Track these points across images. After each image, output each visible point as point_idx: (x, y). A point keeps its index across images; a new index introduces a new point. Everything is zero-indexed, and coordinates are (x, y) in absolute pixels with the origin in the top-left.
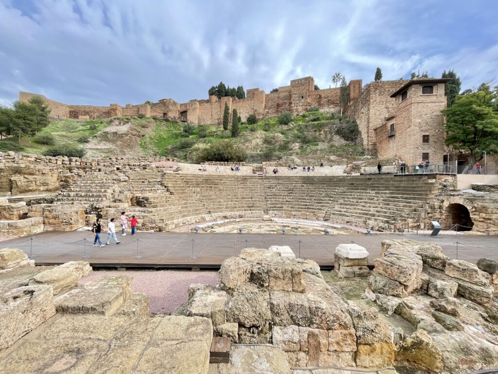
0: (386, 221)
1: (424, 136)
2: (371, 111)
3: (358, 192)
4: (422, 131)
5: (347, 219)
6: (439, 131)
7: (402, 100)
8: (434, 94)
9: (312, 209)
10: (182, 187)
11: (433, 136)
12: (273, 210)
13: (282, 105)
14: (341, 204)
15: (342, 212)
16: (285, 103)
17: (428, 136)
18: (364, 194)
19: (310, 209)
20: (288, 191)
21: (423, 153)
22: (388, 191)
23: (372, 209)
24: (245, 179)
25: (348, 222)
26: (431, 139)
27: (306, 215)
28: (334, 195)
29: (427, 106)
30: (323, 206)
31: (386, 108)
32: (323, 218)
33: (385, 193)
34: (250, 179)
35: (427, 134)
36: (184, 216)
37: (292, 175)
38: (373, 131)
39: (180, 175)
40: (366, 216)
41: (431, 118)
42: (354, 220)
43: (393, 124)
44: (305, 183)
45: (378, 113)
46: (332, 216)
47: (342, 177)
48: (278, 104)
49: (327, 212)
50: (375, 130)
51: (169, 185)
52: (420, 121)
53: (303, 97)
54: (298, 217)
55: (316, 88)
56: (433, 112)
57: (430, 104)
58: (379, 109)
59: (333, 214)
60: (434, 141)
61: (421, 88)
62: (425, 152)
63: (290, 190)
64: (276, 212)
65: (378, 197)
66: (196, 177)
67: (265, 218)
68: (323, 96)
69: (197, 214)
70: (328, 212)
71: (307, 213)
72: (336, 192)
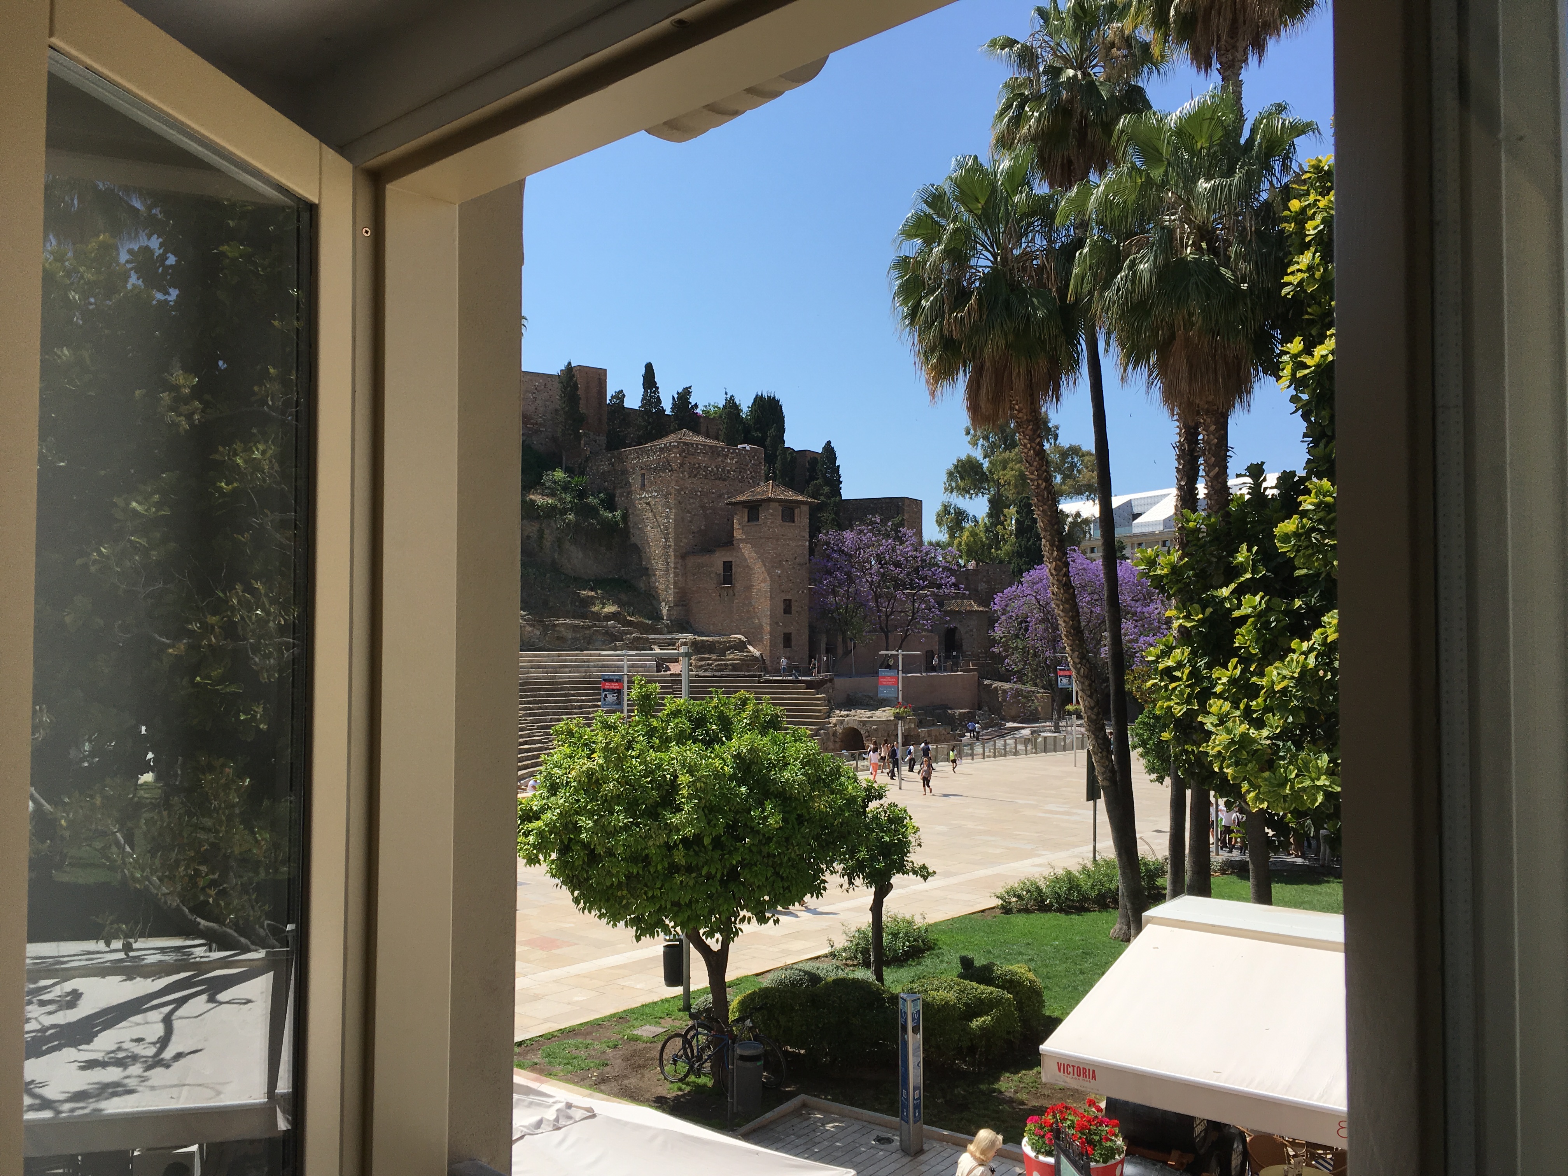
1: (785, 601)
2: (674, 510)
4: (783, 591)
6: (803, 592)
7: (749, 521)
8: (796, 524)
11: (796, 601)
17: (790, 601)
21: (784, 634)
26: (794, 608)
29: (788, 545)
35: (788, 597)
38: (680, 561)
41: (794, 568)
43: (730, 562)
50: (683, 557)
52: (779, 572)
56: (794, 558)
57: (791, 542)
60: (797, 612)
61: (781, 510)
62: (787, 631)
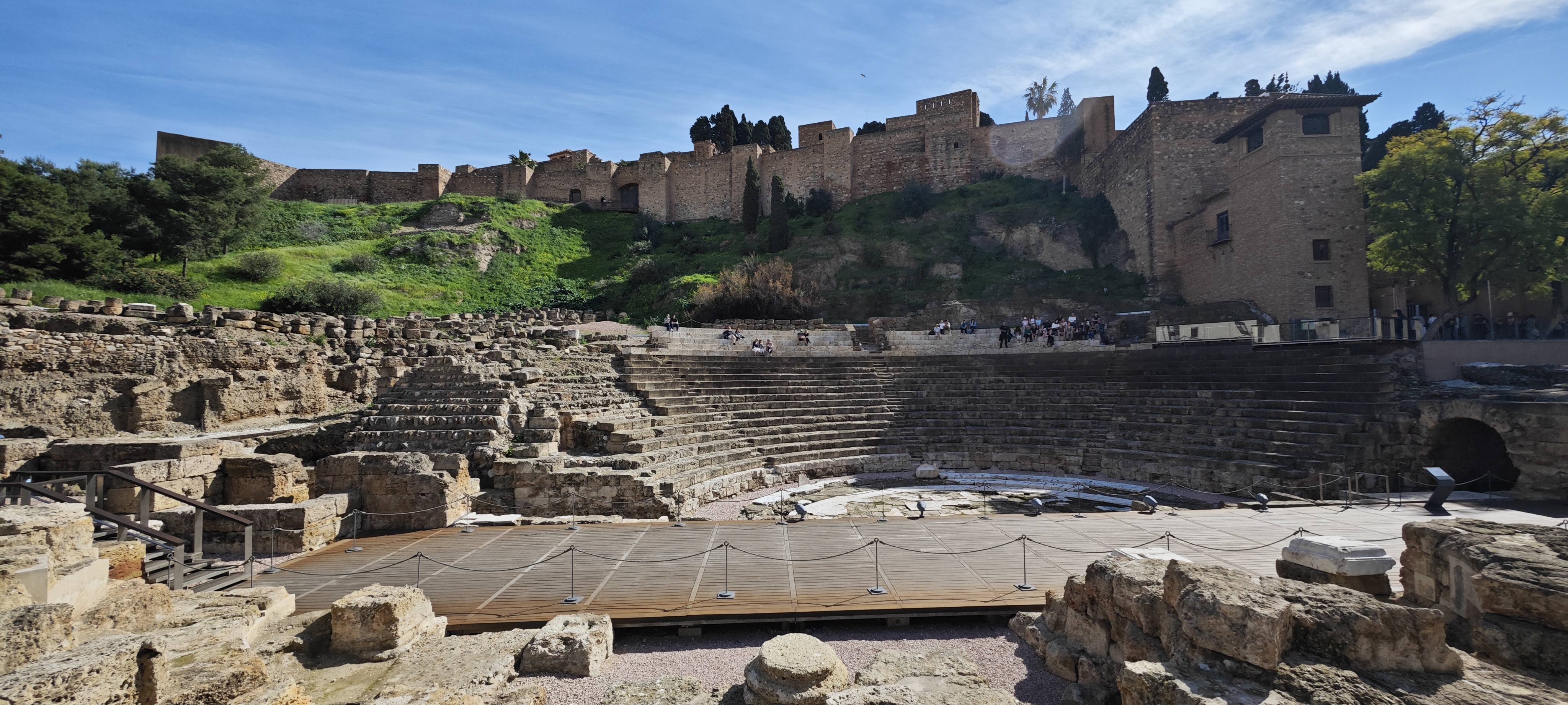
0: (1271, 469)
1: (1316, 243)
2: (1155, 178)
3: (1162, 395)
4: (1310, 229)
5: (1151, 468)
6: (1352, 228)
7: (1249, 150)
8: (1333, 134)
9: (1044, 443)
10: (680, 393)
11: (1340, 241)
12: (937, 450)
13: (900, 165)
14: (1122, 427)
15: (1131, 448)
16: (908, 160)
17: (1326, 242)
18: (1182, 400)
19: (1038, 442)
20: (962, 395)
21: (1317, 288)
22: (1251, 392)
23: (1219, 440)
24: (838, 365)
25: (1155, 477)
26: (1335, 251)
27: (1032, 460)
28: (1095, 402)
29: (1318, 165)
30: (1072, 435)
31: (1196, 170)
32: (1081, 467)
33: (1243, 396)
34: (849, 365)
35: (1322, 237)
36: (713, 474)
37: (963, 353)
38: (1166, 232)
39: (667, 360)
40: (1208, 459)
41: (1332, 196)
42: (1173, 472)
43: (1227, 212)
44: (1005, 374)
45: (1176, 183)
46: (1105, 460)
47: (1103, 356)
48: (888, 162)
49: (1086, 451)
50: (1170, 227)
51: (647, 389)
52: (1302, 203)
53: (956, 146)
54: (1007, 465)
55: (986, 120)
56: (1335, 182)
57: (1324, 160)
58: (1176, 172)
59: (1110, 455)
60: (1342, 256)
61: (1300, 119)
62: (1321, 283)
63: (968, 394)
64: (946, 456)
65: (1223, 406)
66: (709, 364)
67: (922, 472)
68: (1010, 140)
69: (742, 468)
70: (1090, 449)
71: (1034, 456)
72: (1096, 395)
